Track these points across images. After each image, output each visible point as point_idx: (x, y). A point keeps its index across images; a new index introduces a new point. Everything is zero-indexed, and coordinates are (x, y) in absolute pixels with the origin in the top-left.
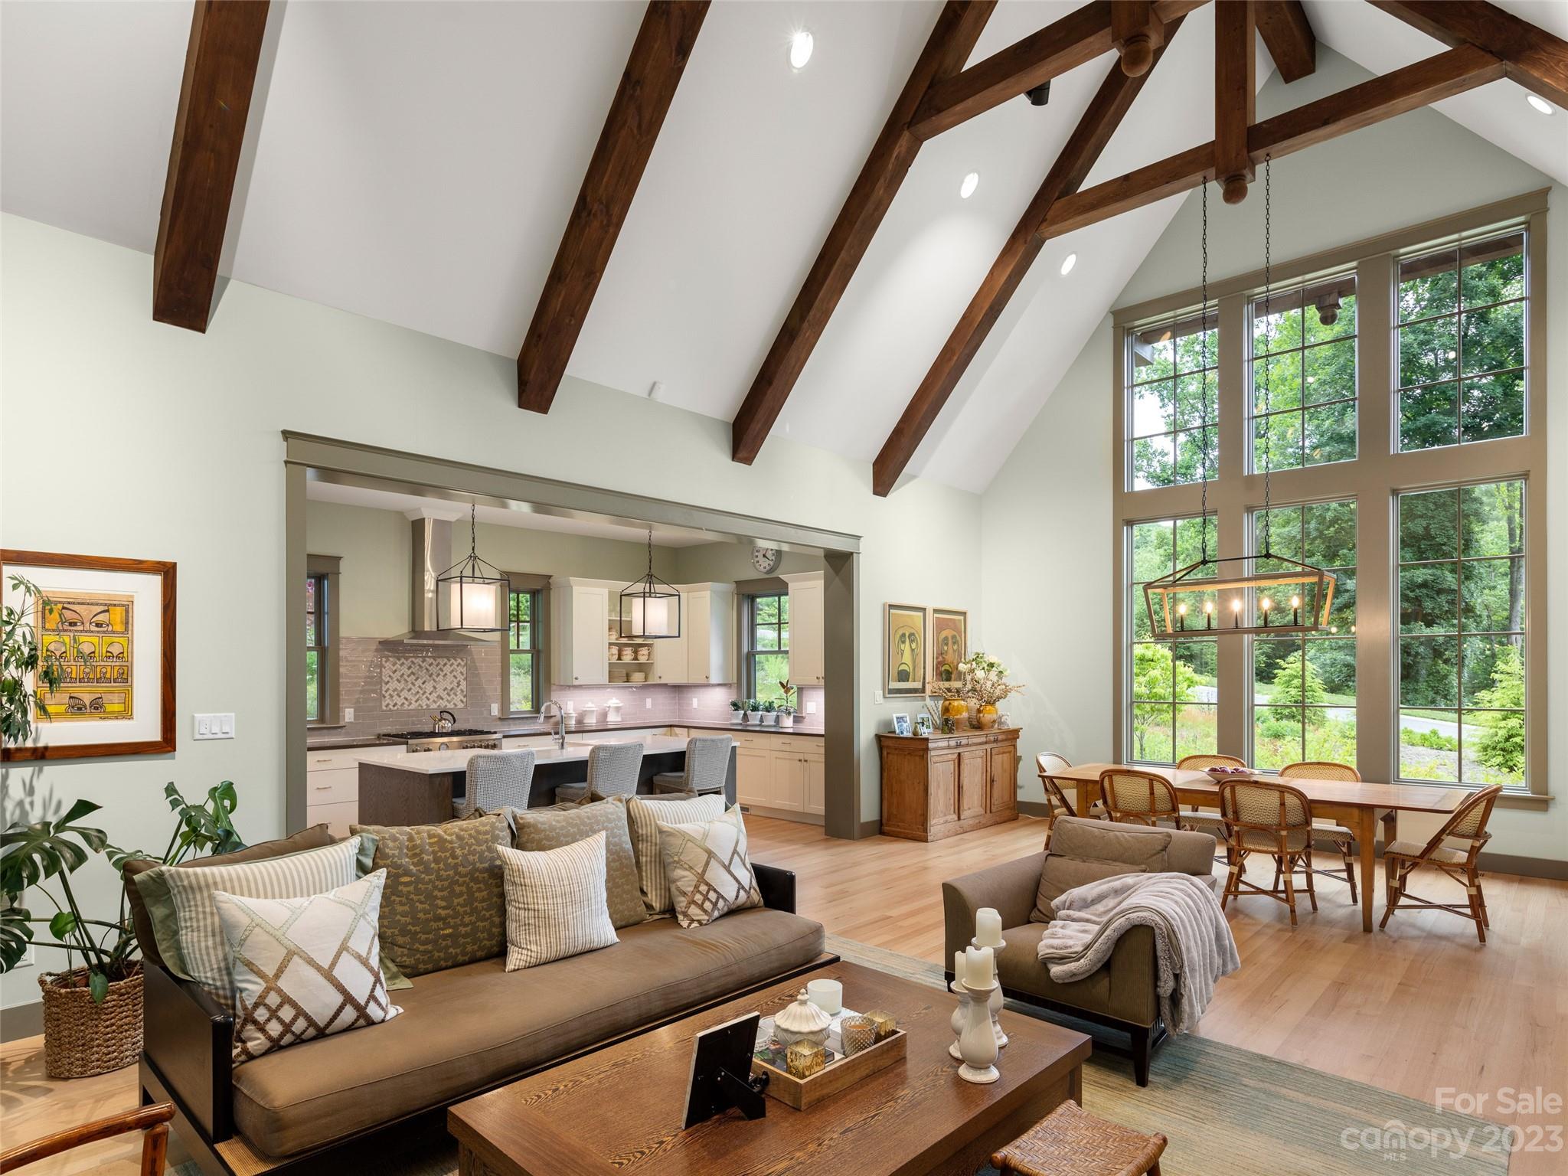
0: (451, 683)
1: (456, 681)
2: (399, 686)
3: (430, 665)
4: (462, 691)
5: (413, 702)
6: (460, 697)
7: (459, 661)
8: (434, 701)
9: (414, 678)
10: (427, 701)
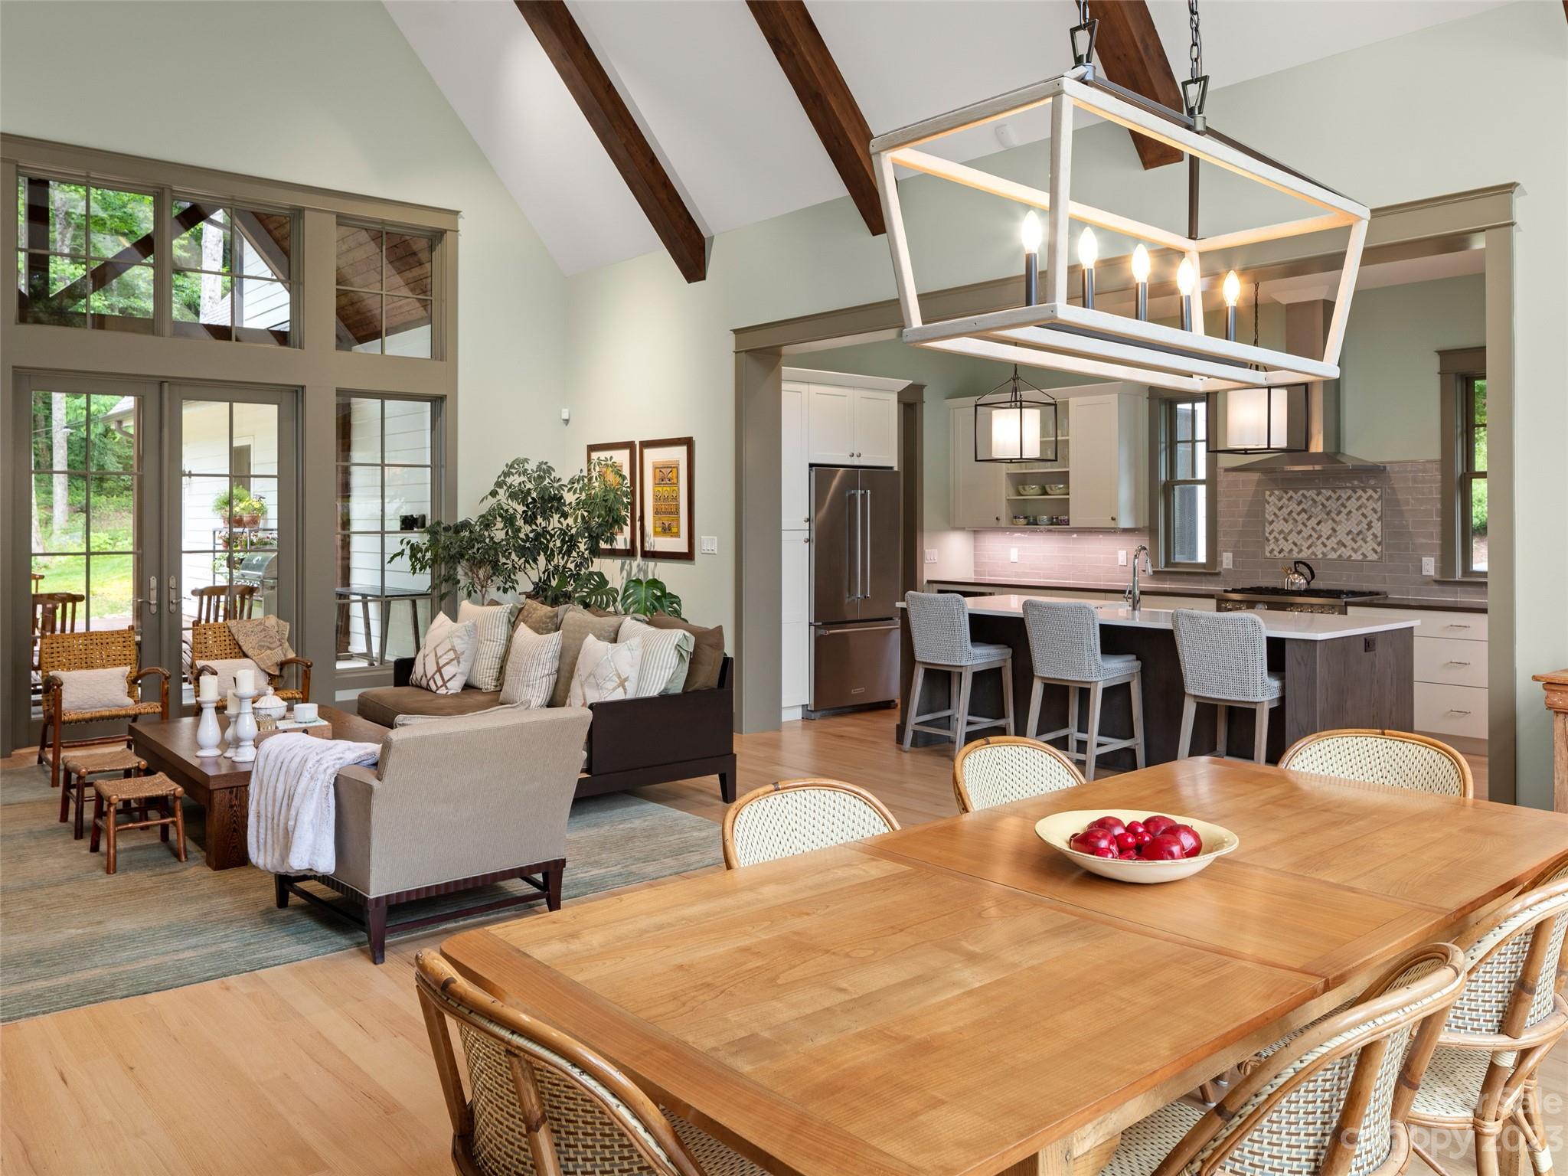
0: (1358, 525)
1: (1365, 522)
2: (1287, 527)
3: (1327, 500)
4: (1375, 536)
5: (1305, 548)
6: (1372, 544)
7: (1370, 492)
8: (1333, 549)
9: (1306, 517)
10: (1323, 548)
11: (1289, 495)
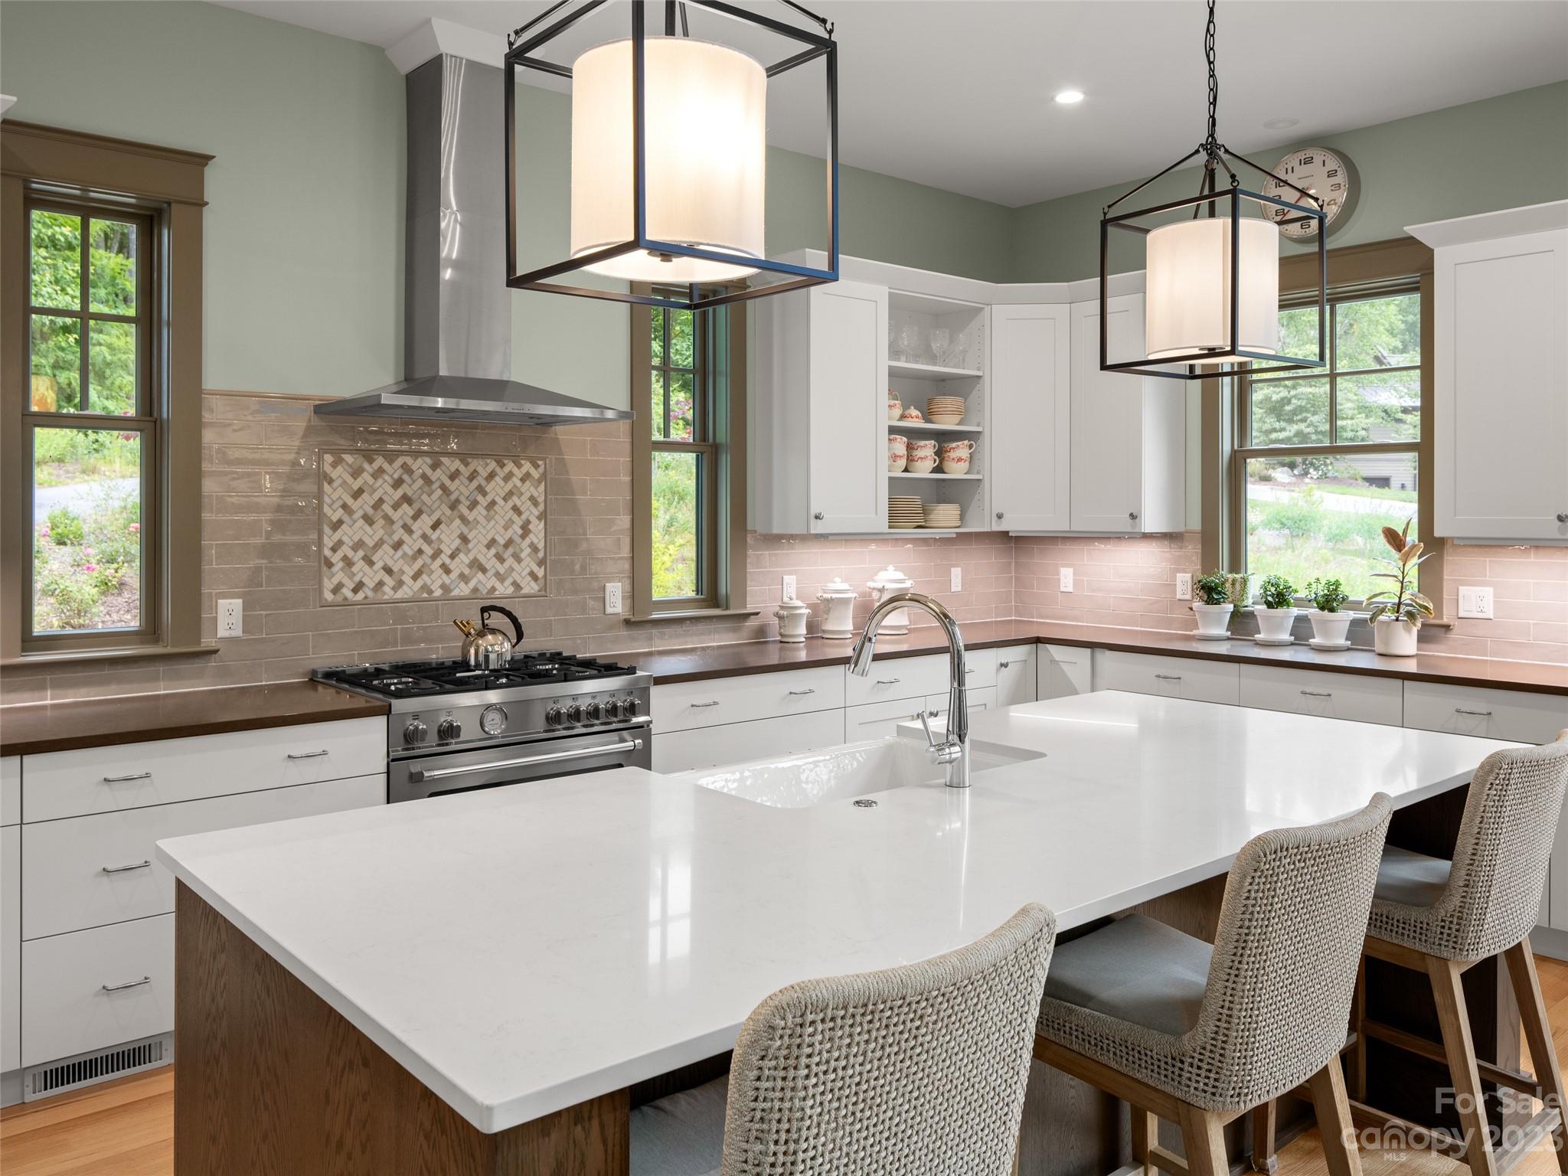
0: (506, 528)
1: (519, 521)
2: (370, 535)
3: (453, 476)
4: (534, 549)
5: (406, 579)
6: (529, 564)
7: (527, 466)
8: (463, 577)
9: (411, 512)
10: (444, 576)
11: (375, 466)
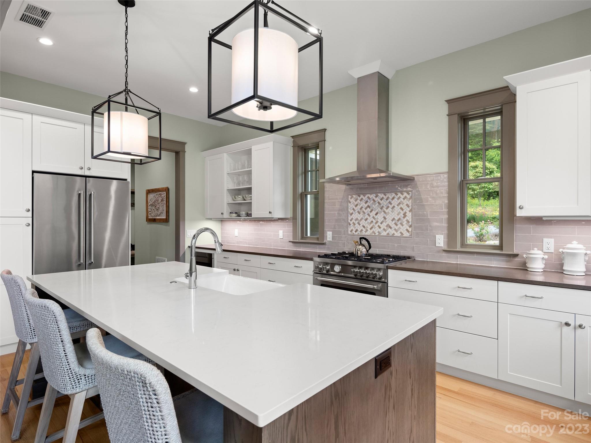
0: (398, 215)
1: (402, 212)
2: (360, 217)
3: (381, 200)
4: (408, 222)
5: (368, 229)
6: (406, 226)
7: (405, 194)
8: (384, 229)
9: (370, 210)
10: (379, 229)
11: (361, 198)
